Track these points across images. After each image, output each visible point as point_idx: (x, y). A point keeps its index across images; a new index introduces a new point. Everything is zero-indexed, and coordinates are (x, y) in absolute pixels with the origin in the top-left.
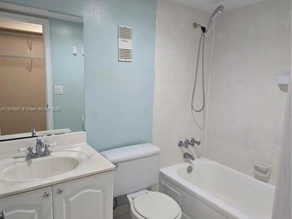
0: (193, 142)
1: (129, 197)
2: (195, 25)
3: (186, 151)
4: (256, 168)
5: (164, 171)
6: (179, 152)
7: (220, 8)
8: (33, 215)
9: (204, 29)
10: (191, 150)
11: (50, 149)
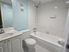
0: (36, 29)
1: (25, 40)
2: (35, 6)
3: (34, 30)
4: (47, 32)
5: (31, 34)
6: (33, 31)
7: (40, 3)
8: (2, 48)
9: (37, 7)
10: (35, 30)
11: (5, 31)
